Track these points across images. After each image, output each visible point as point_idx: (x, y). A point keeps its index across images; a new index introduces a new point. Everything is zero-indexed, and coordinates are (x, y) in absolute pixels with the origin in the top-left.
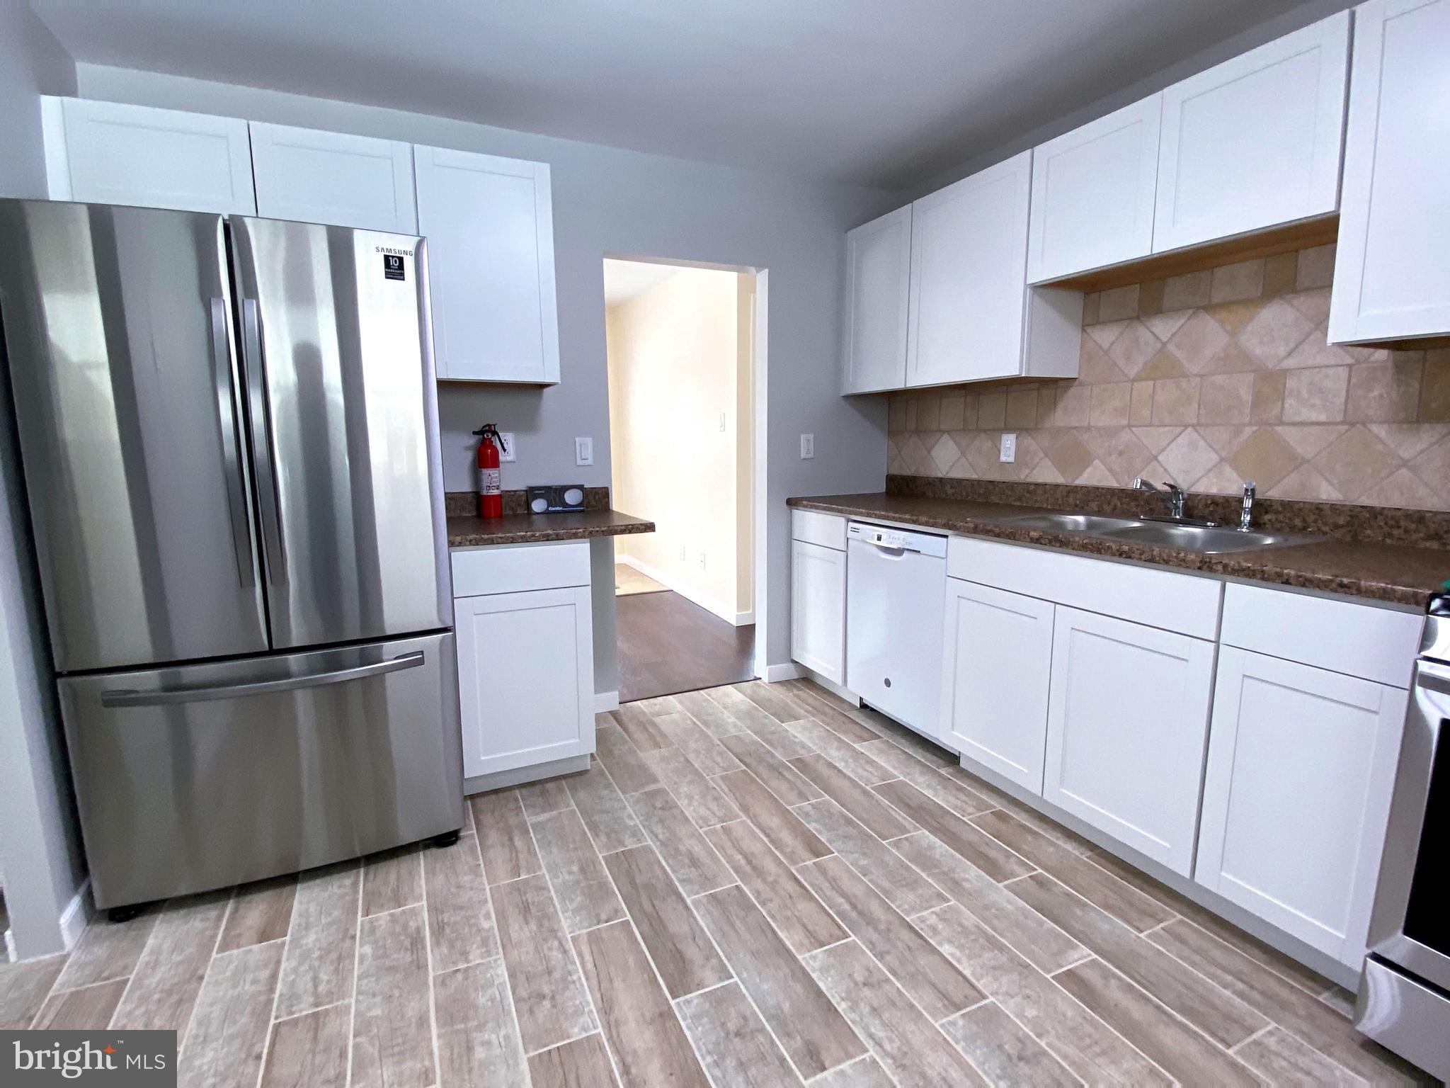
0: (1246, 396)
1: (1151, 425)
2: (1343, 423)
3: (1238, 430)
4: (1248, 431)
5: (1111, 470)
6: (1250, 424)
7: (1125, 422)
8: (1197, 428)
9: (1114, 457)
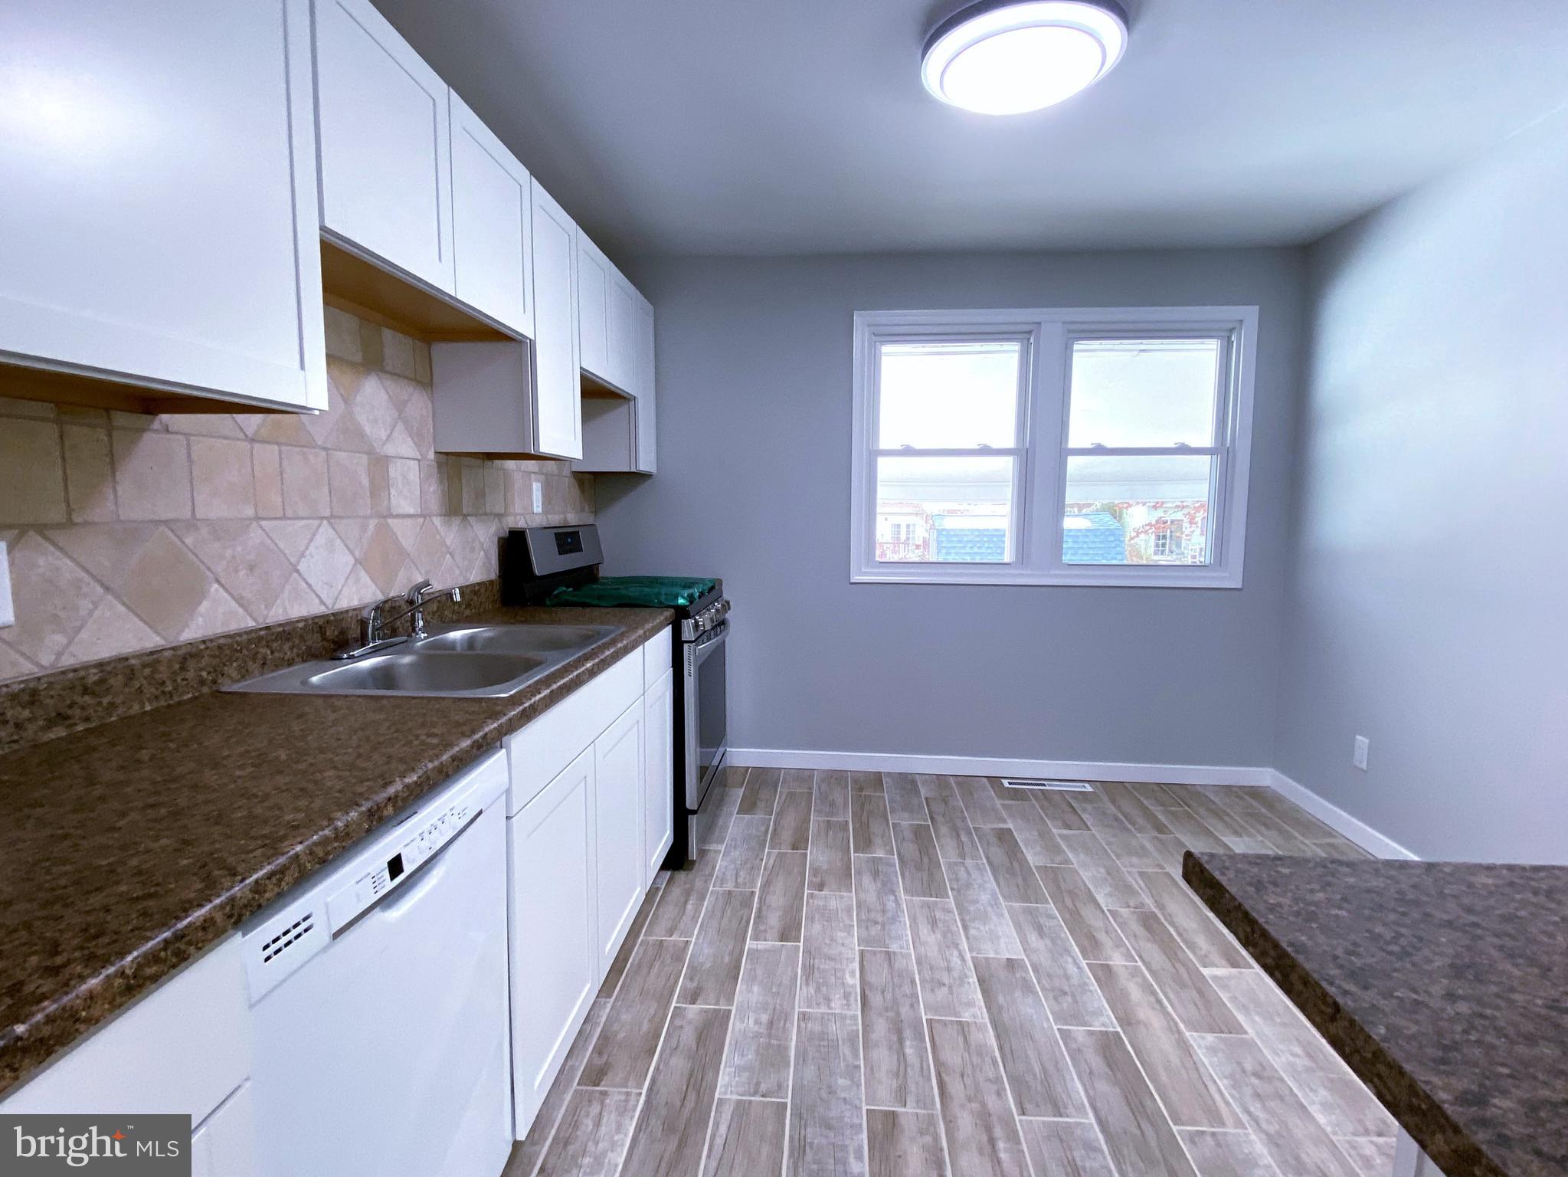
0: (366, 482)
1: (284, 518)
2: (420, 516)
3: (364, 528)
4: (373, 523)
5: (239, 600)
6: (371, 517)
7: (250, 512)
8: (332, 521)
9: (241, 573)
